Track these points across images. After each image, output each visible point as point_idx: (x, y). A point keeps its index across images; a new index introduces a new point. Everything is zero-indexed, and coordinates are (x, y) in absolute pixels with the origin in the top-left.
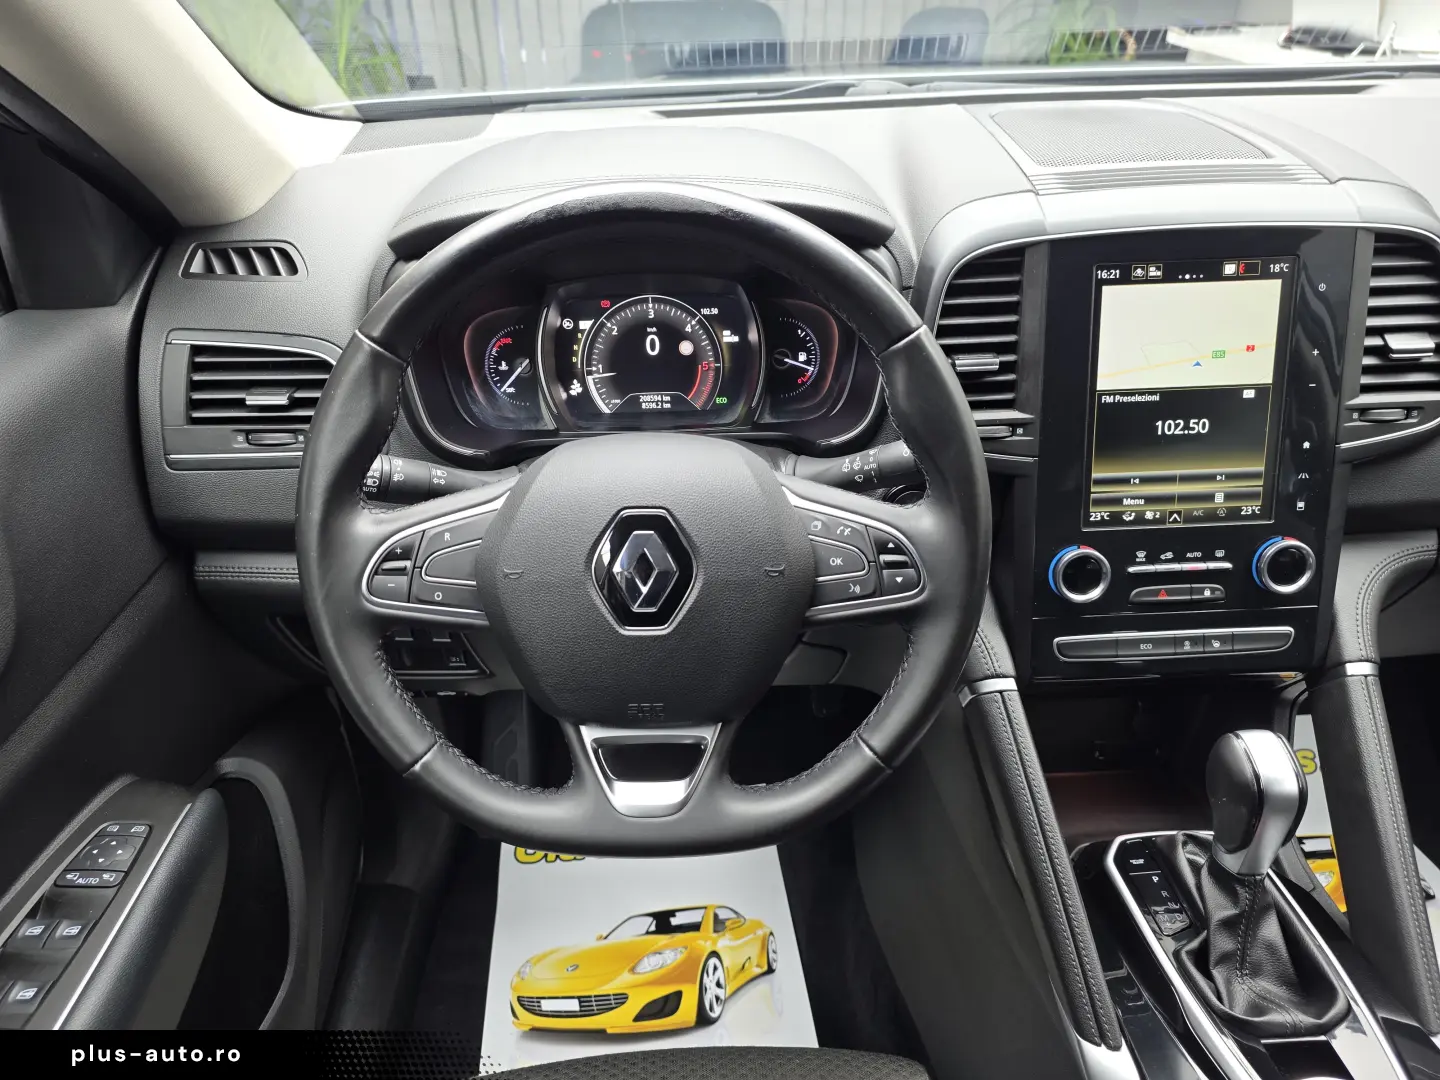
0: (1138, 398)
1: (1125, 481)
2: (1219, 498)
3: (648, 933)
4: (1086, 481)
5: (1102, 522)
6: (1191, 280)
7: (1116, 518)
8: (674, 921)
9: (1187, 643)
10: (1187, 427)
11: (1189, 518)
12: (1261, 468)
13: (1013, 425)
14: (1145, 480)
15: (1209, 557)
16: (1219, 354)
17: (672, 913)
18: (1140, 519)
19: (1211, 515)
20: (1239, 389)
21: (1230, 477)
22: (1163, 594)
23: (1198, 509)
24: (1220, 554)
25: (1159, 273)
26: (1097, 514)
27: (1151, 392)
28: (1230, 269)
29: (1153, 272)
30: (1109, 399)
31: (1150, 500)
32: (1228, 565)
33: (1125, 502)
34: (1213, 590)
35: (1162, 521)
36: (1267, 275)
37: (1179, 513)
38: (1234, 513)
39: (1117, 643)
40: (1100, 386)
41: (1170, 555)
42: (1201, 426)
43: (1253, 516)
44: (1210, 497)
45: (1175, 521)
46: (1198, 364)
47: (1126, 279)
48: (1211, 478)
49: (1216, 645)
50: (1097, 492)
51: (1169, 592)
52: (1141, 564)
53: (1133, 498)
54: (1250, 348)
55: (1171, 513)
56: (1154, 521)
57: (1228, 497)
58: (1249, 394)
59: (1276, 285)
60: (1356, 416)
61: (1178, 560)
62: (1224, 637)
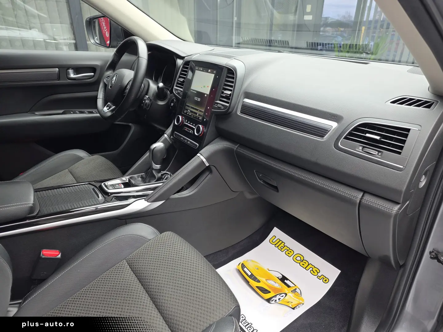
1: (189, 107)
4: (185, 105)
6: (205, 72)
7: (187, 113)
9: (186, 140)
10: (198, 99)
11: (194, 117)
12: (204, 111)
13: (181, 91)
14: (191, 107)
15: (193, 125)
16: (204, 87)
18: (189, 114)
19: (196, 117)
21: (200, 111)
22: (186, 129)
25: (202, 69)
26: (185, 112)
27: (196, 91)
28: (209, 71)
30: (191, 91)
31: (191, 112)
32: (194, 128)
33: (188, 111)
34: (192, 131)
35: (191, 116)
36: (213, 73)
37: (193, 115)
38: (198, 118)
39: (179, 136)
40: (191, 88)
41: (189, 122)
43: (200, 120)
44: (196, 114)
46: (202, 88)
47: (198, 70)
48: (197, 110)
50: (186, 107)
51: (187, 129)
52: (185, 122)
53: (189, 110)
54: (208, 87)
57: (199, 115)
58: (206, 95)
59: (213, 75)
60: (216, 105)
61: (190, 124)
62: (190, 141)
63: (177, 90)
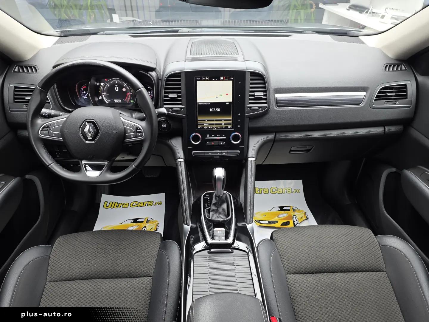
0: (206, 104)
1: (205, 120)
2: (223, 125)
3: (131, 223)
4: (197, 120)
5: (200, 129)
6: (214, 80)
7: (203, 128)
8: (138, 221)
9: (218, 153)
10: (216, 110)
11: (218, 128)
12: (231, 119)
13: (181, 108)
14: (208, 120)
15: (221, 136)
16: (221, 95)
17: (138, 219)
18: (208, 128)
19: (222, 128)
20: (225, 103)
21: (225, 120)
22: (213, 143)
23: (219, 126)
24: (224, 136)
25: (208, 79)
26: (199, 127)
27: (208, 103)
28: (222, 78)
29: (207, 78)
30: (200, 104)
31: (210, 124)
32: (225, 138)
34: (223, 143)
35: (212, 129)
36: (229, 80)
37: (215, 127)
38: (226, 128)
39: (204, 153)
40: (198, 101)
41: (214, 135)
42: (218, 110)
43: (230, 128)
44: (221, 124)
45: (215, 129)
46: (217, 97)
47: (201, 80)
48: (221, 120)
49: (224, 154)
50: (199, 122)
51: (214, 143)
52: (208, 137)
53: (206, 124)
54: (227, 94)
55: (214, 127)
56: (211, 129)
57: (225, 124)
58: (228, 104)
59: (231, 82)
60: (249, 108)
61: (216, 136)
62: (225, 152)
63: (172, 108)
